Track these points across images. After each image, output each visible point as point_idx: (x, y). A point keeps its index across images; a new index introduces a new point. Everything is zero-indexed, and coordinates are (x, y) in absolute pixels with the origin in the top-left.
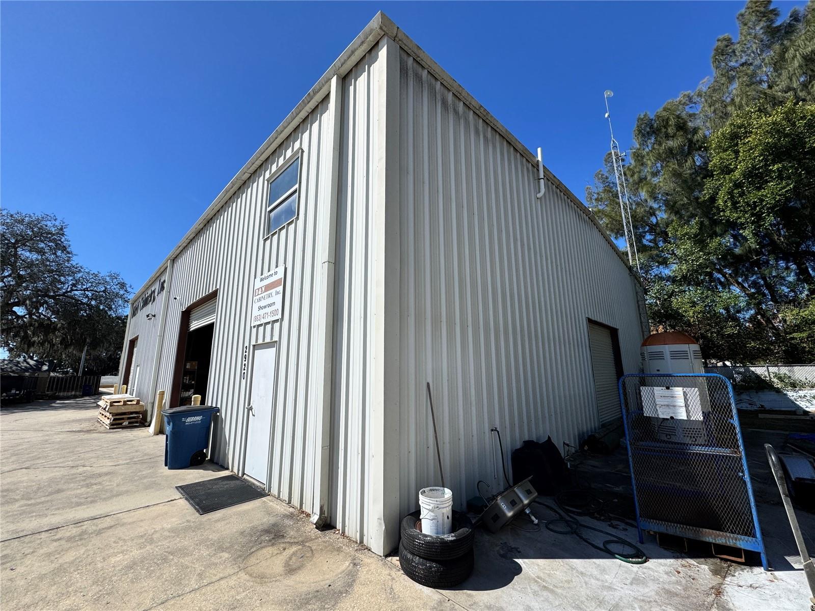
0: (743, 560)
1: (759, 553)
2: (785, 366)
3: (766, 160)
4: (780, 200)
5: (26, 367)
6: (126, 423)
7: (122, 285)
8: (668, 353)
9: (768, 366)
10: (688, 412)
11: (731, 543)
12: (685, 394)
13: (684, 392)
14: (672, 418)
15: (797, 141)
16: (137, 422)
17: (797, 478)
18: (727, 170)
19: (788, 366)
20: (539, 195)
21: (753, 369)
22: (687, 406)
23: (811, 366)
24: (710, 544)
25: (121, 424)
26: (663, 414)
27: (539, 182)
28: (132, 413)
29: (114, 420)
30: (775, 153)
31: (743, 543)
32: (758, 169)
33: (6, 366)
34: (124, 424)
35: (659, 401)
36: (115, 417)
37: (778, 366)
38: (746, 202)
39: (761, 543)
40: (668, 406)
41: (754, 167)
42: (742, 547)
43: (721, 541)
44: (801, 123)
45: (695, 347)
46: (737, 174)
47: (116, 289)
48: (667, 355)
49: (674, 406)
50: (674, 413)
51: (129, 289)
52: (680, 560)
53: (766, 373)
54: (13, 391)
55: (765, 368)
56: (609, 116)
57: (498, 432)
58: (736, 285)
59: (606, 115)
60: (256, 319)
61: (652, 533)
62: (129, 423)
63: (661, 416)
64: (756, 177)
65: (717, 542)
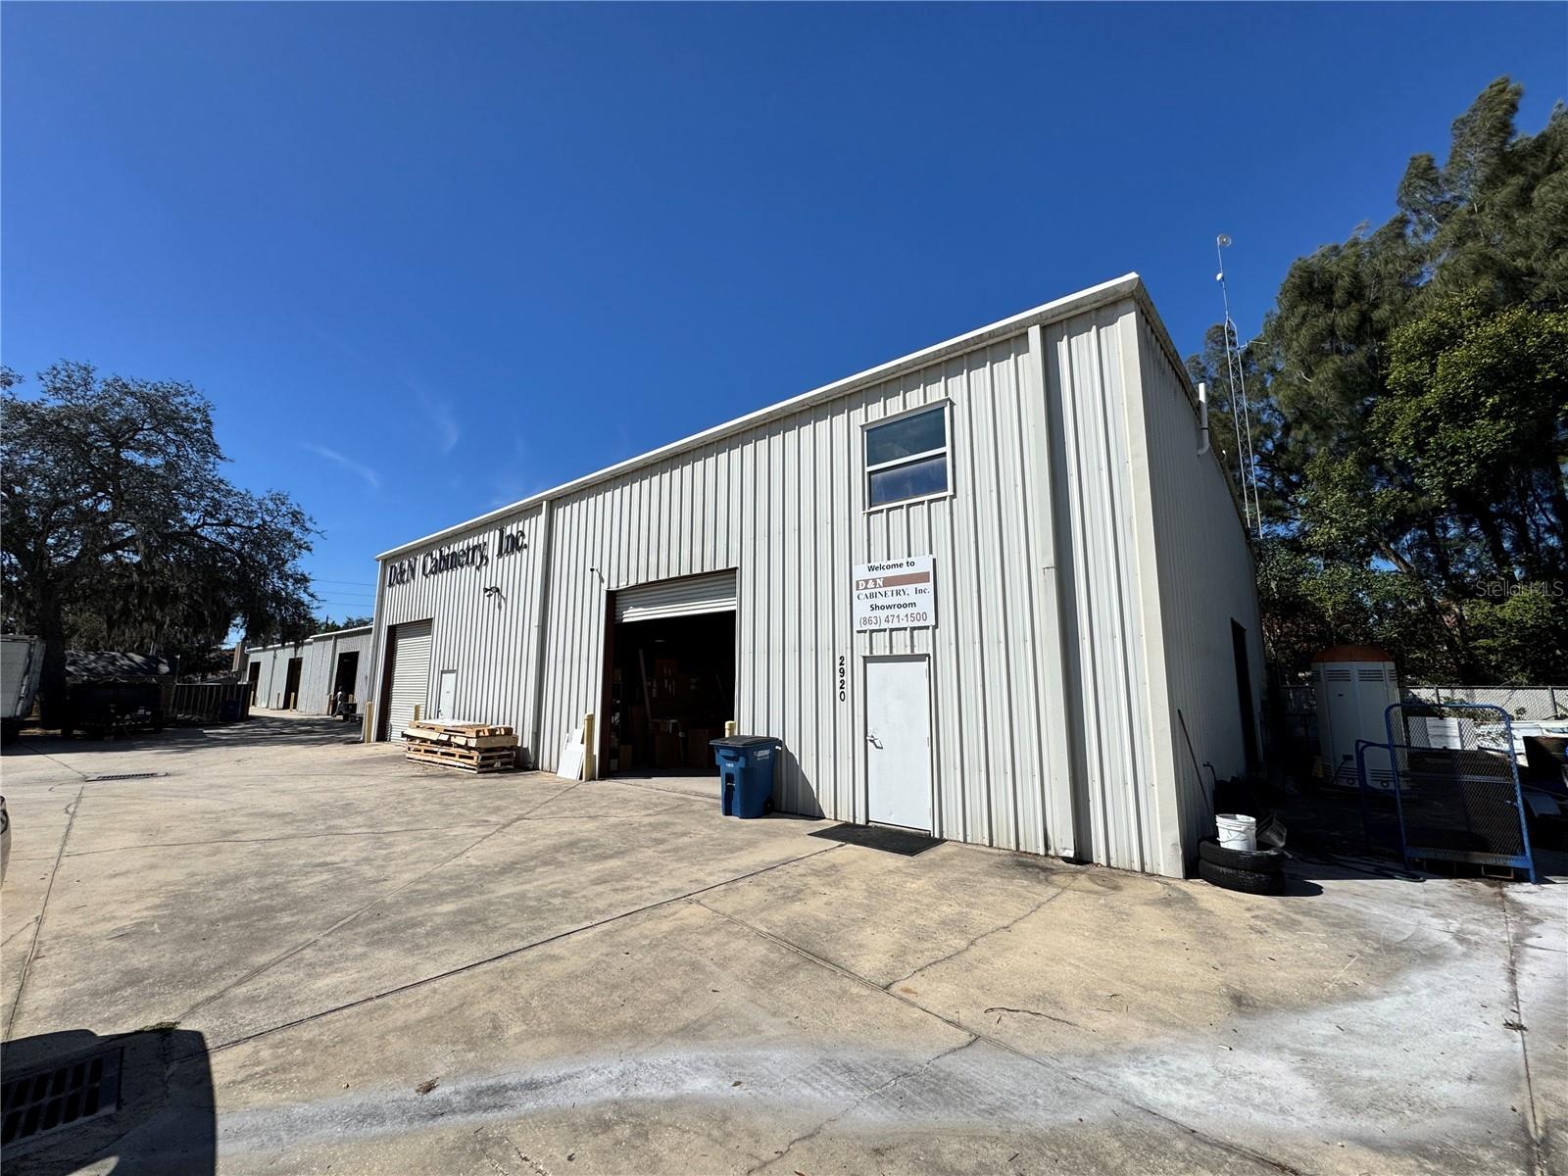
0: (1512, 877)
1: (1528, 870)
2: (1462, 689)
3: (1476, 387)
4: (1497, 449)
5: (129, 666)
6: (497, 765)
7: (296, 517)
8: (1357, 673)
9: (1437, 688)
10: (1462, 742)
11: (1501, 863)
12: (1460, 725)
13: (1459, 723)
14: (1445, 748)
15: (1525, 365)
16: (509, 764)
17: (1541, 814)
18: (1415, 389)
19: (1467, 689)
20: (1200, 452)
21: (1415, 692)
22: (1461, 736)
23: (1500, 689)
24: (1480, 865)
25: (492, 765)
26: (1436, 744)
27: (1201, 434)
28: (503, 749)
29: (483, 759)
30: (1491, 378)
31: (1514, 862)
32: (1463, 398)
33: (94, 665)
34: (495, 766)
35: (1431, 731)
36: (484, 755)
37: (1452, 688)
38: (1438, 444)
39: (1531, 862)
40: (1441, 736)
41: (1456, 395)
42: (1512, 865)
43: (1491, 862)
44: (1533, 341)
45: (1391, 665)
46: (1429, 399)
47: (283, 523)
48: (1355, 676)
49: (1448, 736)
50: (1447, 743)
51: (308, 525)
52: (1454, 880)
53: (1435, 699)
54: (141, 712)
55: (1433, 691)
56: (1223, 278)
57: (1212, 768)
58: (1393, 559)
59: (1219, 277)
60: (866, 621)
61: (1417, 860)
62: (502, 764)
63: (1433, 746)
64: (1458, 410)
65: (1488, 863)
